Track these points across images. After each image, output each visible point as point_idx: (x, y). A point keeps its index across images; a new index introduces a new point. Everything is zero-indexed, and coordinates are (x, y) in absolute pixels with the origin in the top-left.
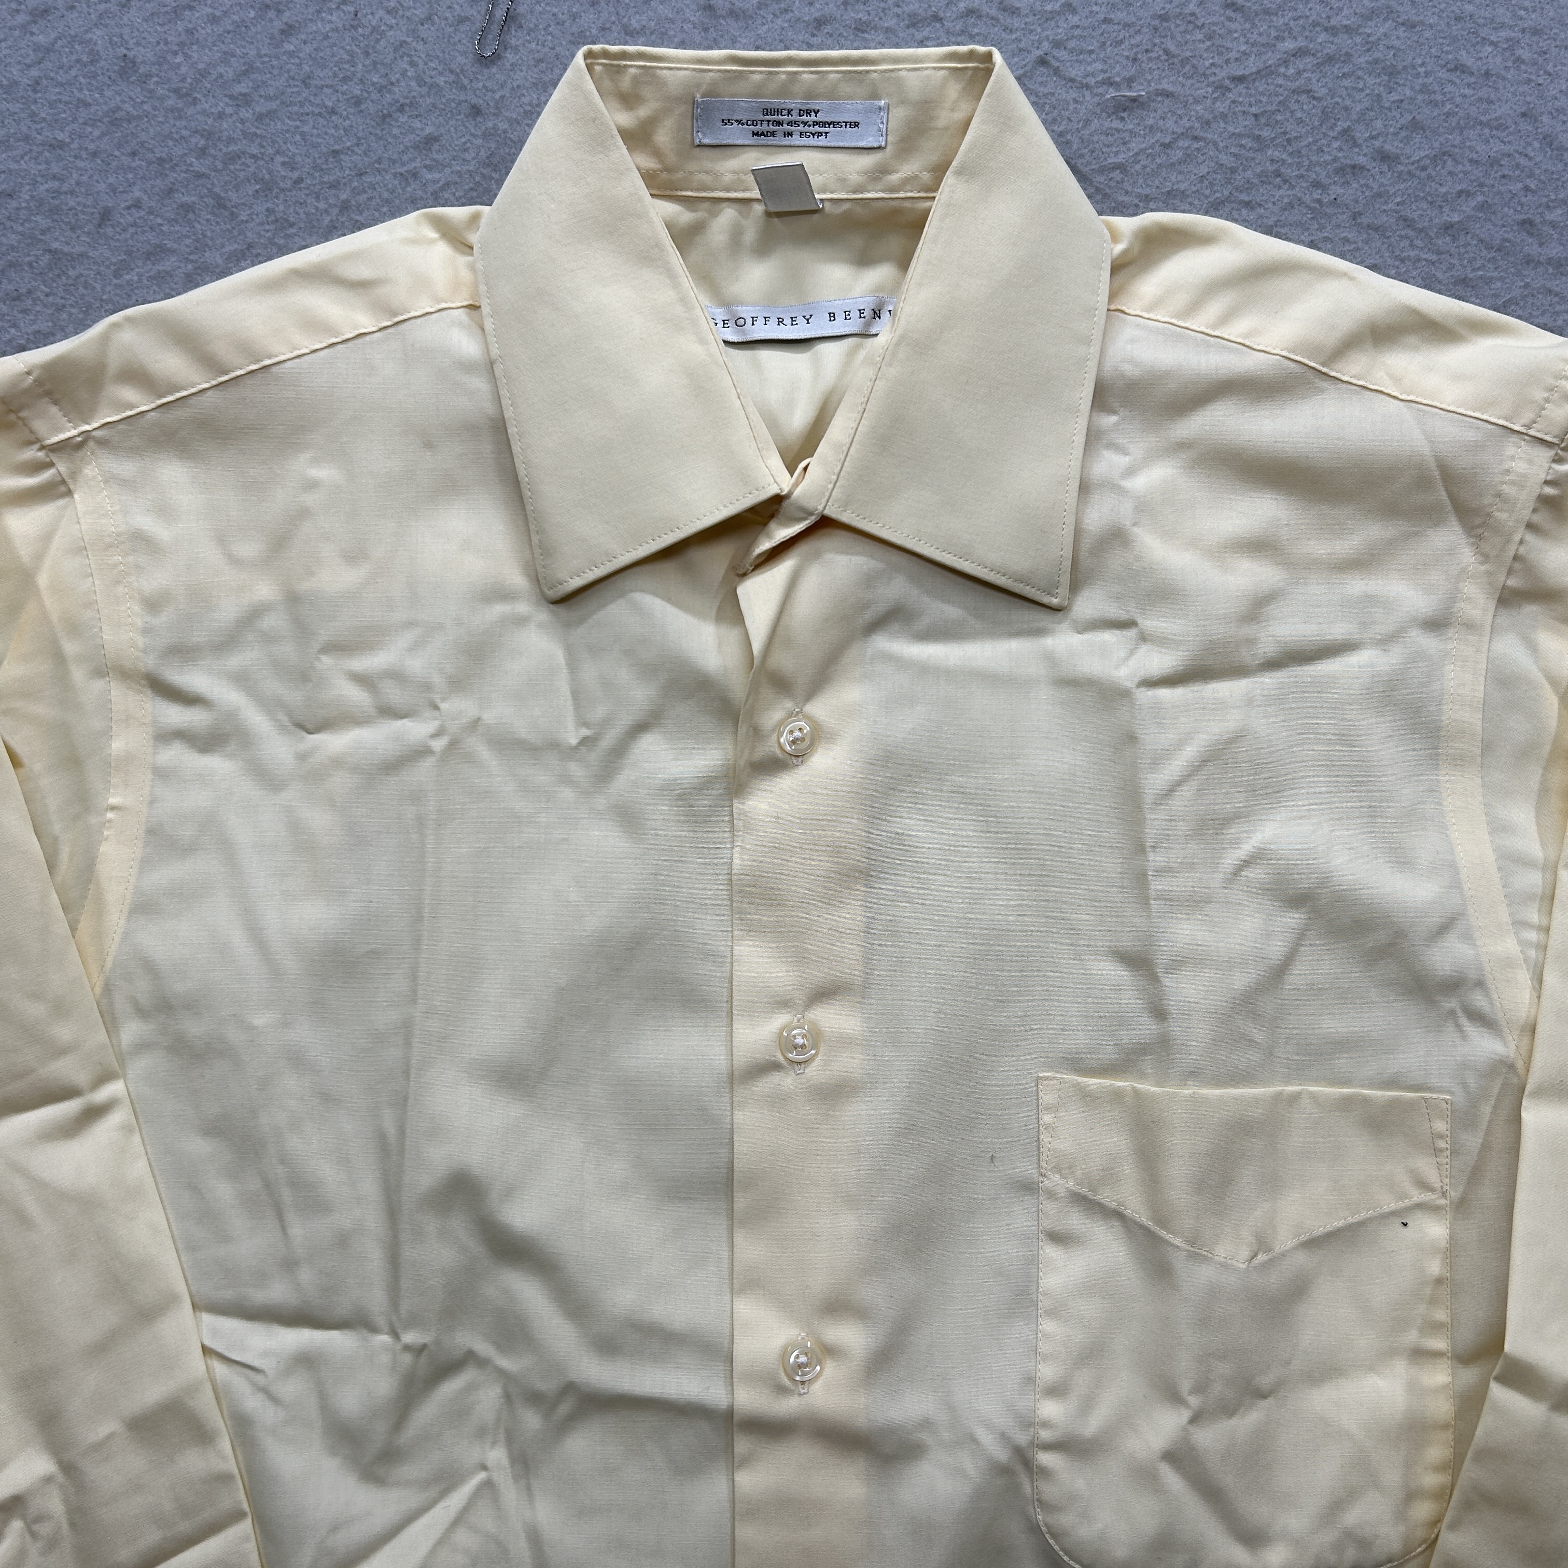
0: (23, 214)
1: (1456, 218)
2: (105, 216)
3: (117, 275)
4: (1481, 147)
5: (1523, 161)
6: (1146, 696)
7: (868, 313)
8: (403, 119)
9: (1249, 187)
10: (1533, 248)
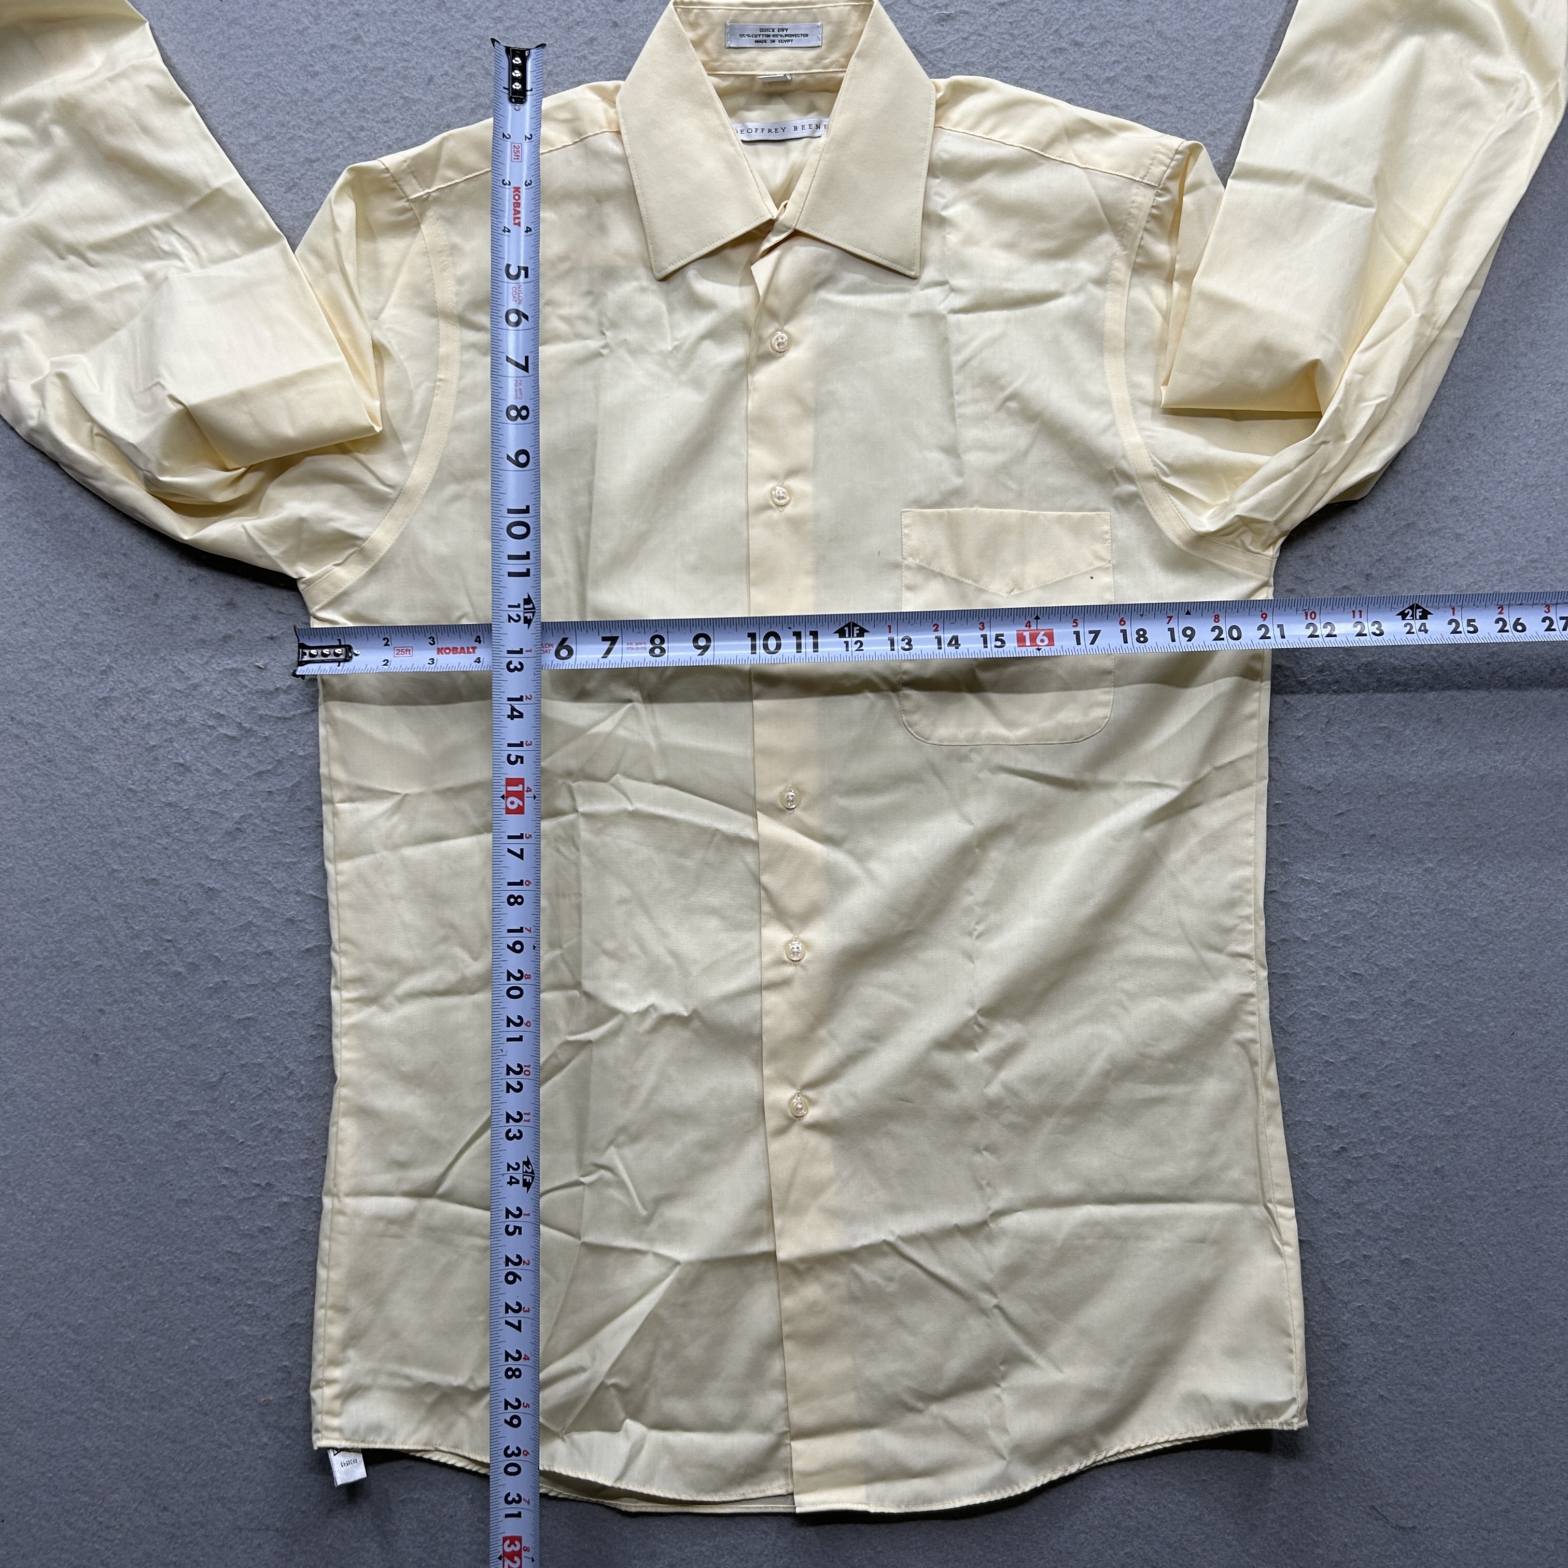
0: (390, 79)
1: (1112, 74)
2: (431, 79)
3: (436, 109)
4: (1126, 38)
5: (1147, 45)
6: (953, 318)
7: (814, 126)
8: (579, 29)
9: (1007, 59)
10: (1152, 90)
